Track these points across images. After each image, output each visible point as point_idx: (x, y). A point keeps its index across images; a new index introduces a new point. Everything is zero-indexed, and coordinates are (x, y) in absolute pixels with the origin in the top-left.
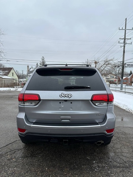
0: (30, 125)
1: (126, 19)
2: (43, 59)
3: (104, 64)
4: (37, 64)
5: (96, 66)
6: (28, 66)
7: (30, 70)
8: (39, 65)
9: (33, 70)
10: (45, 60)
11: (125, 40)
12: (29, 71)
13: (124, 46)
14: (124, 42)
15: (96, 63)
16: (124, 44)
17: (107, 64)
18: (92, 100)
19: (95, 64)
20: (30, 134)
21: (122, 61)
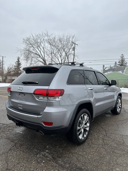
2: (122, 57)
4: (116, 63)
6: (104, 66)
7: (106, 69)
8: (118, 63)
9: (108, 69)
10: (124, 57)
12: (104, 70)
18: (34, 94)
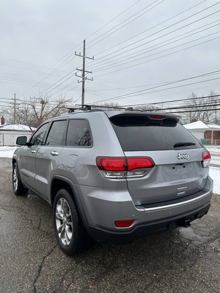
0: (143, 210)
1: (84, 41)
3: (57, 106)
5: (43, 108)
11: (84, 72)
13: (83, 82)
14: (83, 75)
15: (43, 102)
16: (83, 79)
17: (61, 106)
19: (41, 105)
20: (142, 226)
21: (81, 104)
